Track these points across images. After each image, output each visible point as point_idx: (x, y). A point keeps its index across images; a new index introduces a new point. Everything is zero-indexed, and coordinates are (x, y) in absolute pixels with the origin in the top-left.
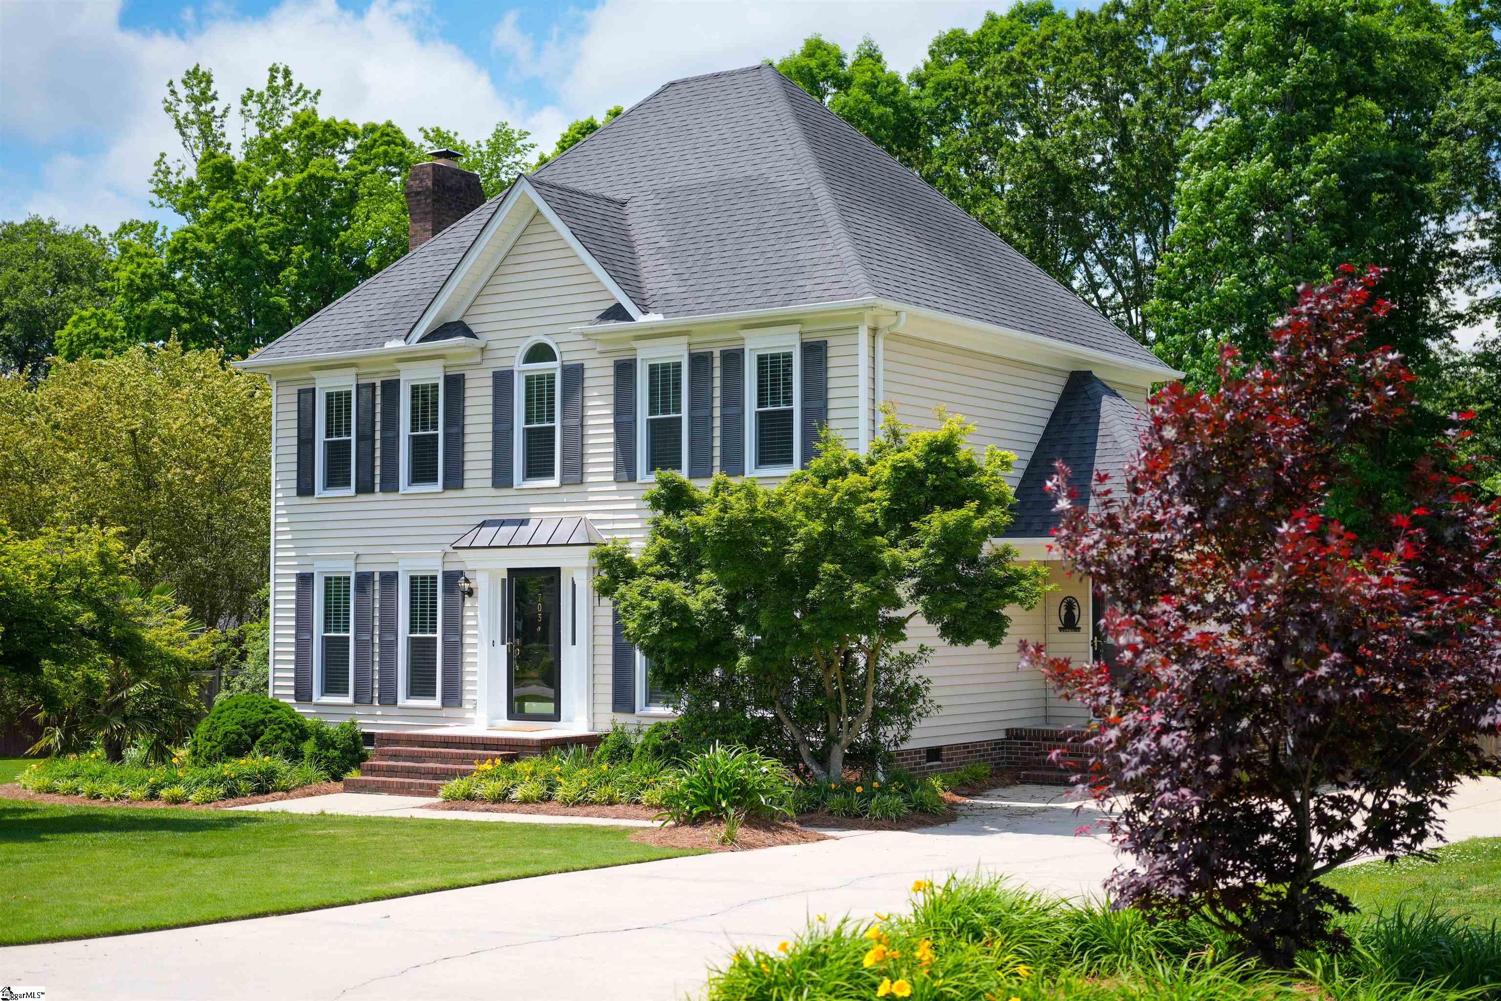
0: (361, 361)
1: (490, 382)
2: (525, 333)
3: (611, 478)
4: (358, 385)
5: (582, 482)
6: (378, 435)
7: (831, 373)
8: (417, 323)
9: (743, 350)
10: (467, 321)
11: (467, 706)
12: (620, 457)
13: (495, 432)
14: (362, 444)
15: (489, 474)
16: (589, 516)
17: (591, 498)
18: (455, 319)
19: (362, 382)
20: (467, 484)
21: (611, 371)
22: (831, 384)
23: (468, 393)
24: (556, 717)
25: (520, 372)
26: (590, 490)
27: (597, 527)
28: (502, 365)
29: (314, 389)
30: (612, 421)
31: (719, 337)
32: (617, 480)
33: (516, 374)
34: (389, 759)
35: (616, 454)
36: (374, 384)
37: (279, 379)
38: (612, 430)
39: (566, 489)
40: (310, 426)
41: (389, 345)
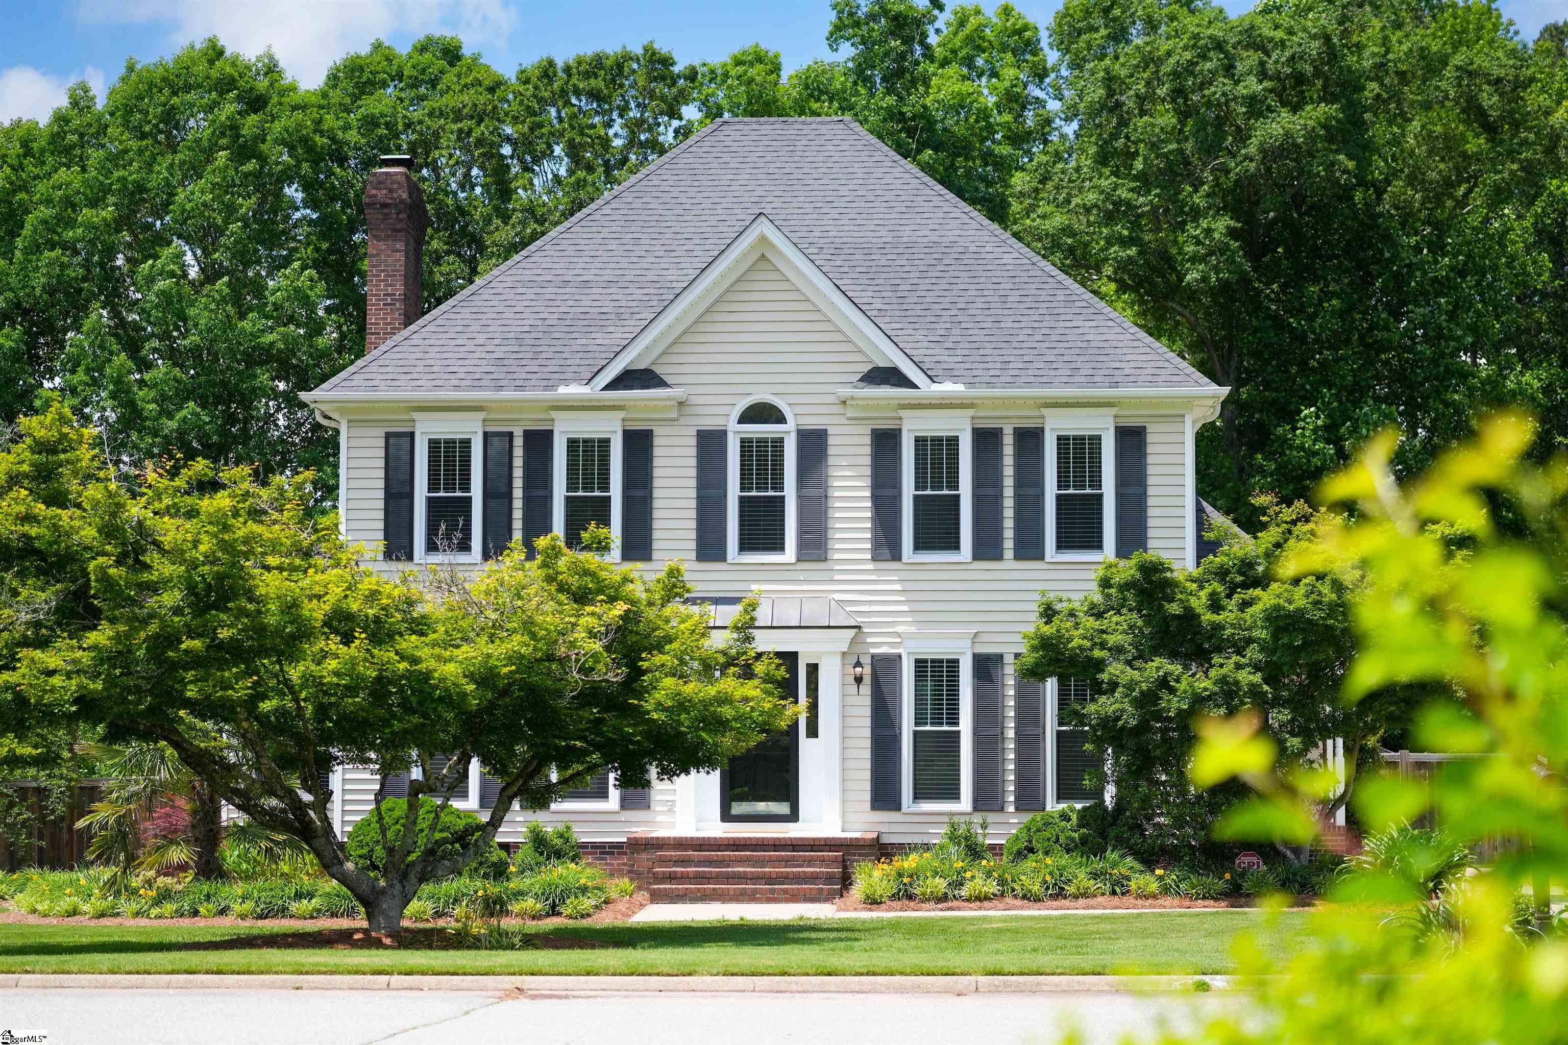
0: (489, 405)
1: (693, 441)
2: (741, 389)
3: (869, 556)
4: (486, 435)
5: (826, 559)
6: (518, 493)
7: (1150, 459)
8: (603, 367)
9: (1042, 430)
10: (658, 370)
11: (658, 809)
12: (881, 533)
13: (700, 498)
14: (493, 503)
15: (693, 545)
16: (837, 596)
17: (837, 577)
18: (642, 366)
19: (489, 429)
20: (656, 555)
21: (868, 440)
22: (1150, 470)
23: (657, 452)
24: (794, 816)
25: (735, 432)
26: (836, 567)
27: (848, 609)
28: (710, 423)
29: (412, 435)
30: (868, 494)
31: (1011, 414)
32: (874, 559)
33: (730, 436)
34: (673, 866)
35: (874, 530)
36: (510, 435)
37: (351, 418)
38: (869, 504)
39: (802, 566)
40: (405, 476)
41: (562, 390)
